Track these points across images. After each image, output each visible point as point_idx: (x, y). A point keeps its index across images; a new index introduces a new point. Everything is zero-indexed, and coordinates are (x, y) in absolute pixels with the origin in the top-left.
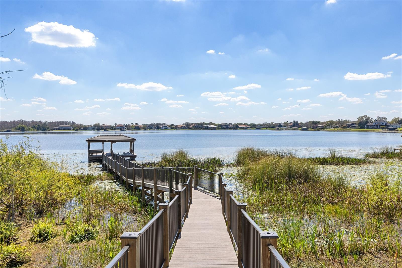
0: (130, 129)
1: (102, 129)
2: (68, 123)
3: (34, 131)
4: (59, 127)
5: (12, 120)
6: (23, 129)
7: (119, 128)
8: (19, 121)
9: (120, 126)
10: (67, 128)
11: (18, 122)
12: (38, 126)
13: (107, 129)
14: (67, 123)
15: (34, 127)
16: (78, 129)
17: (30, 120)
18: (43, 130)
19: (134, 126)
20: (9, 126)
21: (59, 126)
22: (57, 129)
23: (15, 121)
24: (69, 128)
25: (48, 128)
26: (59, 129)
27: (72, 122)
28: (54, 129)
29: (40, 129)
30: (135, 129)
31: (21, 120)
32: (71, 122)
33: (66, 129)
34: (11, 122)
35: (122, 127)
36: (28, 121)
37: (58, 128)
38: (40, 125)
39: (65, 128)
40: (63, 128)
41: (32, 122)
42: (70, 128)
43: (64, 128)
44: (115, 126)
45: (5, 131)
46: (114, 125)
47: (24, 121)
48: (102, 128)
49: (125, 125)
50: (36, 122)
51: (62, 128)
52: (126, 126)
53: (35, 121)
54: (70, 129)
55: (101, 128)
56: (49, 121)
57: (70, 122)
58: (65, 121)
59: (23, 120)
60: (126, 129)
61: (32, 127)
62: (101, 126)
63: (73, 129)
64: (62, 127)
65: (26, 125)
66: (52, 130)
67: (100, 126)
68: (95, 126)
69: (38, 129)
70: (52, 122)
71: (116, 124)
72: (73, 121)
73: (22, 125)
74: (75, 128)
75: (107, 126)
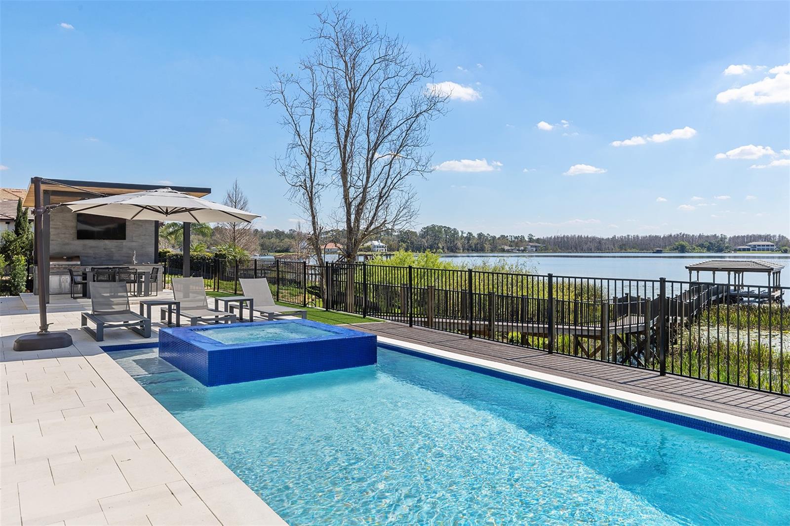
2: (770, 238)
3: (701, 252)
4: (750, 246)
5: (667, 234)
6: (682, 249)
8: (678, 235)
10: (766, 247)
11: (676, 237)
12: (710, 243)
14: (767, 238)
15: (702, 246)
16: (788, 249)
17: (697, 234)
18: (717, 251)
20: (662, 244)
21: (749, 244)
22: (744, 250)
23: (671, 236)
24: (770, 247)
25: (727, 248)
26: (748, 250)
27: (779, 236)
28: (740, 250)
29: (713, 250)
31: (680, 234)
32: (777, 236)
33: (763, 250)
34: (664, 237)
36: (693, 235)
37: (746, 247)
38: (713, 241)
39: (761, 247)
40: (757, 247)
41: (700, 236)
42: (772, 247)
43: (759, 247)
45: (654, 252)
47: (686, 235)
50: (708, 237)
53: (705, 234)
54: (772, 250)
56: (729, 235)
57: (774, 236)
58: (763, 233)
59: (684, 235)
61: (699, 246)
63: (779, 250)
64: (755, 246)
65: (689, 242)
66: (735, 251)
69: (709, 250)
70: (738, 237)
72: (782, 235)
73: (682, 243)
74: (784, 248)
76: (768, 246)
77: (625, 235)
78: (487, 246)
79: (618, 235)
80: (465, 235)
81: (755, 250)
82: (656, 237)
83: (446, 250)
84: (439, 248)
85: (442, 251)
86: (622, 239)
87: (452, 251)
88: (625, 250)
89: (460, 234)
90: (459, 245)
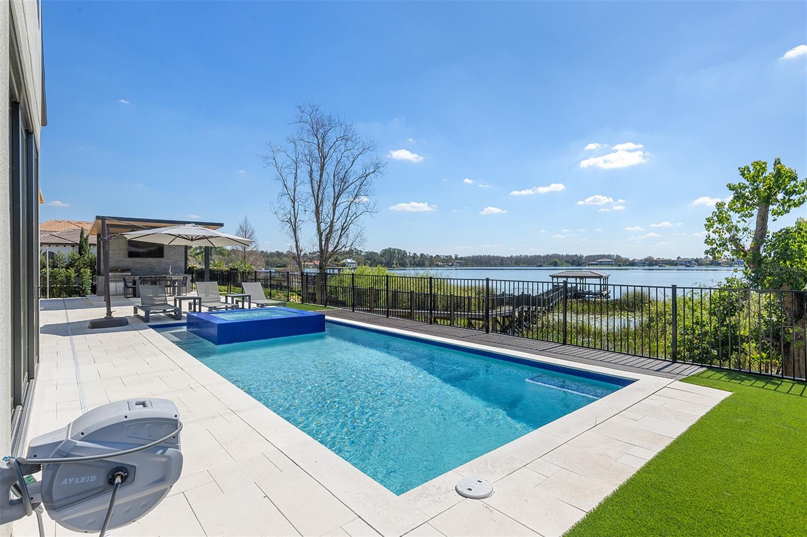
0: (703, 265)
1: (656, 265)
2: (611, 257)
3: (567, 266)
4: (598, 262)
5: (546, 254)
6: (555, 264)
7: (684, 263)
9: (686, 260)
10: (608, 263)
11: (552, 256)
12: (574, 260)
13: (664, 265)
14: (609, 257)
15: (568, 262)
16: (622, 264)
17: (565, 254)
18: (577, 266)
19: (710, 261)
20: (542, 261)
21: (598, 260)
22: (594, 264)
23: (548, 255)
24: (611, 263)
25: (584, 263)
26: (597, 264)
28: (592, 265)
29: (575, 264)
30: (710, 265)
31: (554, 254)
33: (606, 265)
34: (544, 256)
35: (689, 262)
36: (562, 255)
38: (575, 259)
39: (605, 263)
41: (567, 256)
43: (603, 263)
44: (677, 260)
45: (537, 266)
46: (674, 259)
49: (695, 258)
50: (572, 256)
51: (601, 264)
52: (697, 260)
53: (570, 254)
54: (612, 265)
55: (654, 263)
56: (585, 255)
57: (613, 256)
58: (606, 254)
59: (557, 254)
60: (695, 264)
61: (566, 262)
62: (655, 260)
63: (616, 265)
64: (601, 262)
65: (560, 259)
66: (589, 265)
67: (653, 260)
68: (646, 260)
69: (572, 264)
70: (591, 256)
71: (679, 257)
72: (618, 254)
73: (555, 260)
74: (619, 263)
75: (665, 261)
76: (609, 262)
77: (518, 255)
78: (427, 262)
79: (514, 255)
80: (411, 255)
81: (601, 265)
82: (539, 256)
83: (398, 265)
84: (393, 264)
85: (395, 266)
86: (517, 257)
87: (403, 266)
88: (519, 265)
89: (408, 254)
90: (408, 261)
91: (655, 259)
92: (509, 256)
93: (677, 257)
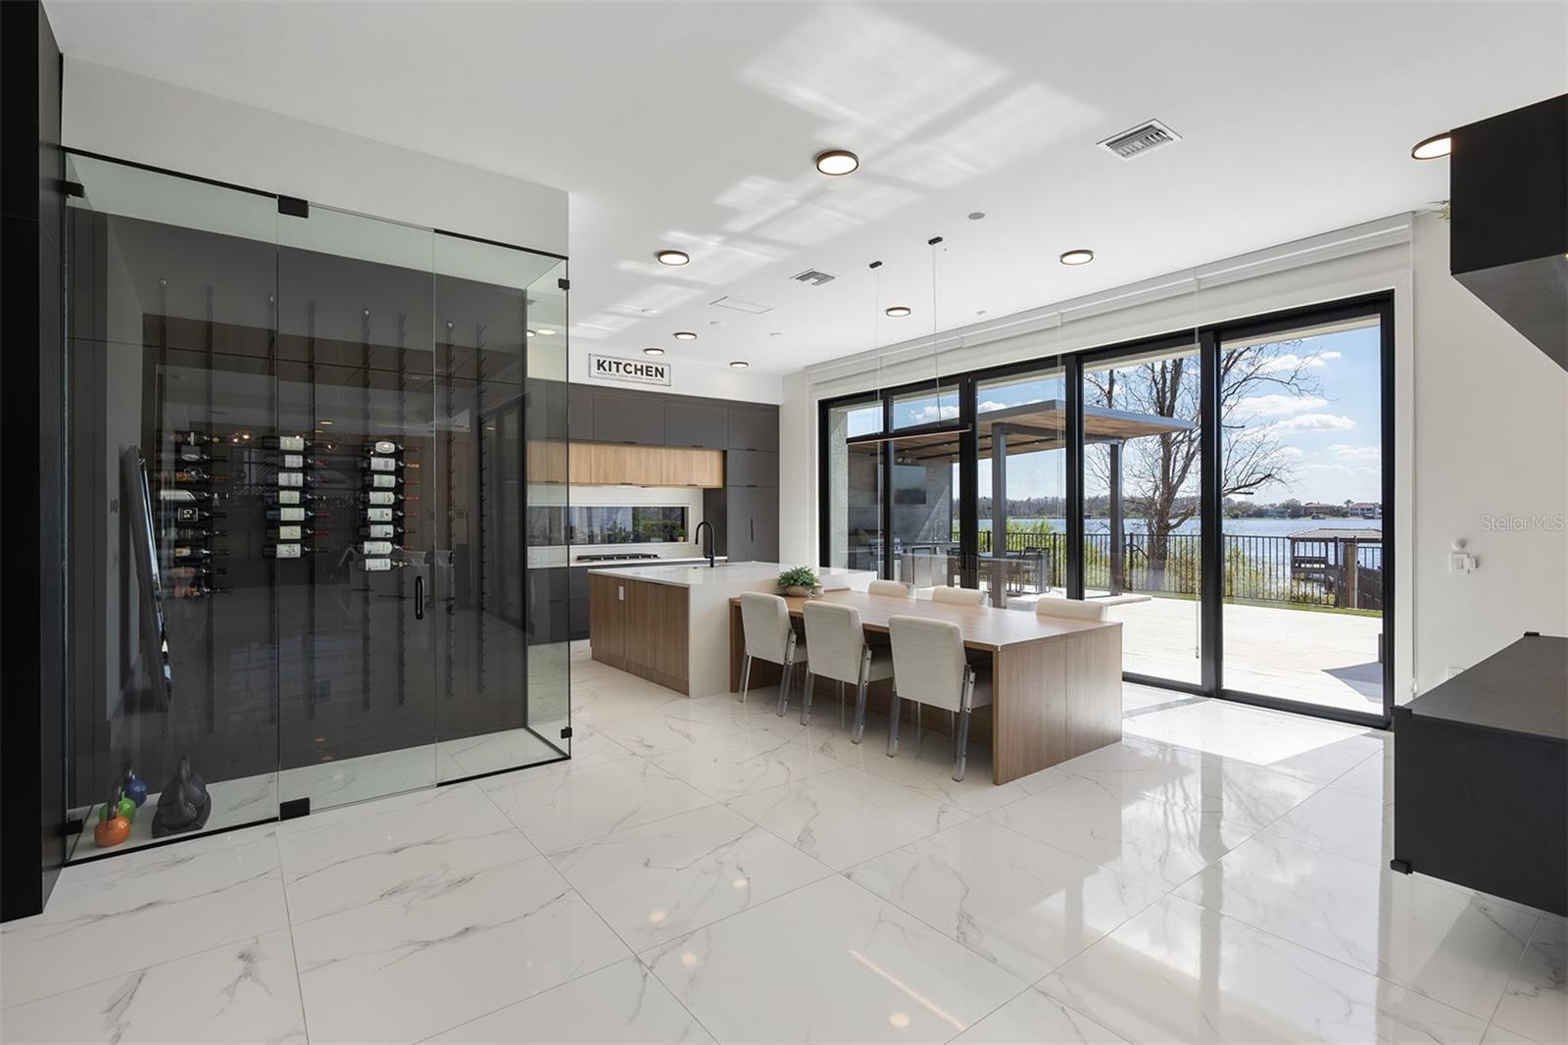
7: (1359, 512)
9: (1364, 507)
13: (1321, 516)
16: (1240, 513)
35: (1368, 509)
44: (1345, 506)
48: (1305, 513)
55: (1303, 512)
62: (1303, 507)
67: (1300, 507)
68: (1286, 506)
71: (1349, 501)
74: (1236, 512)
75: (1322, 508)
77: (1042, 496)
79: (1034, 497)
86: (1038, 501)
91: (1303, 504)
92: (1025, 499)
93: (1346, 500)
